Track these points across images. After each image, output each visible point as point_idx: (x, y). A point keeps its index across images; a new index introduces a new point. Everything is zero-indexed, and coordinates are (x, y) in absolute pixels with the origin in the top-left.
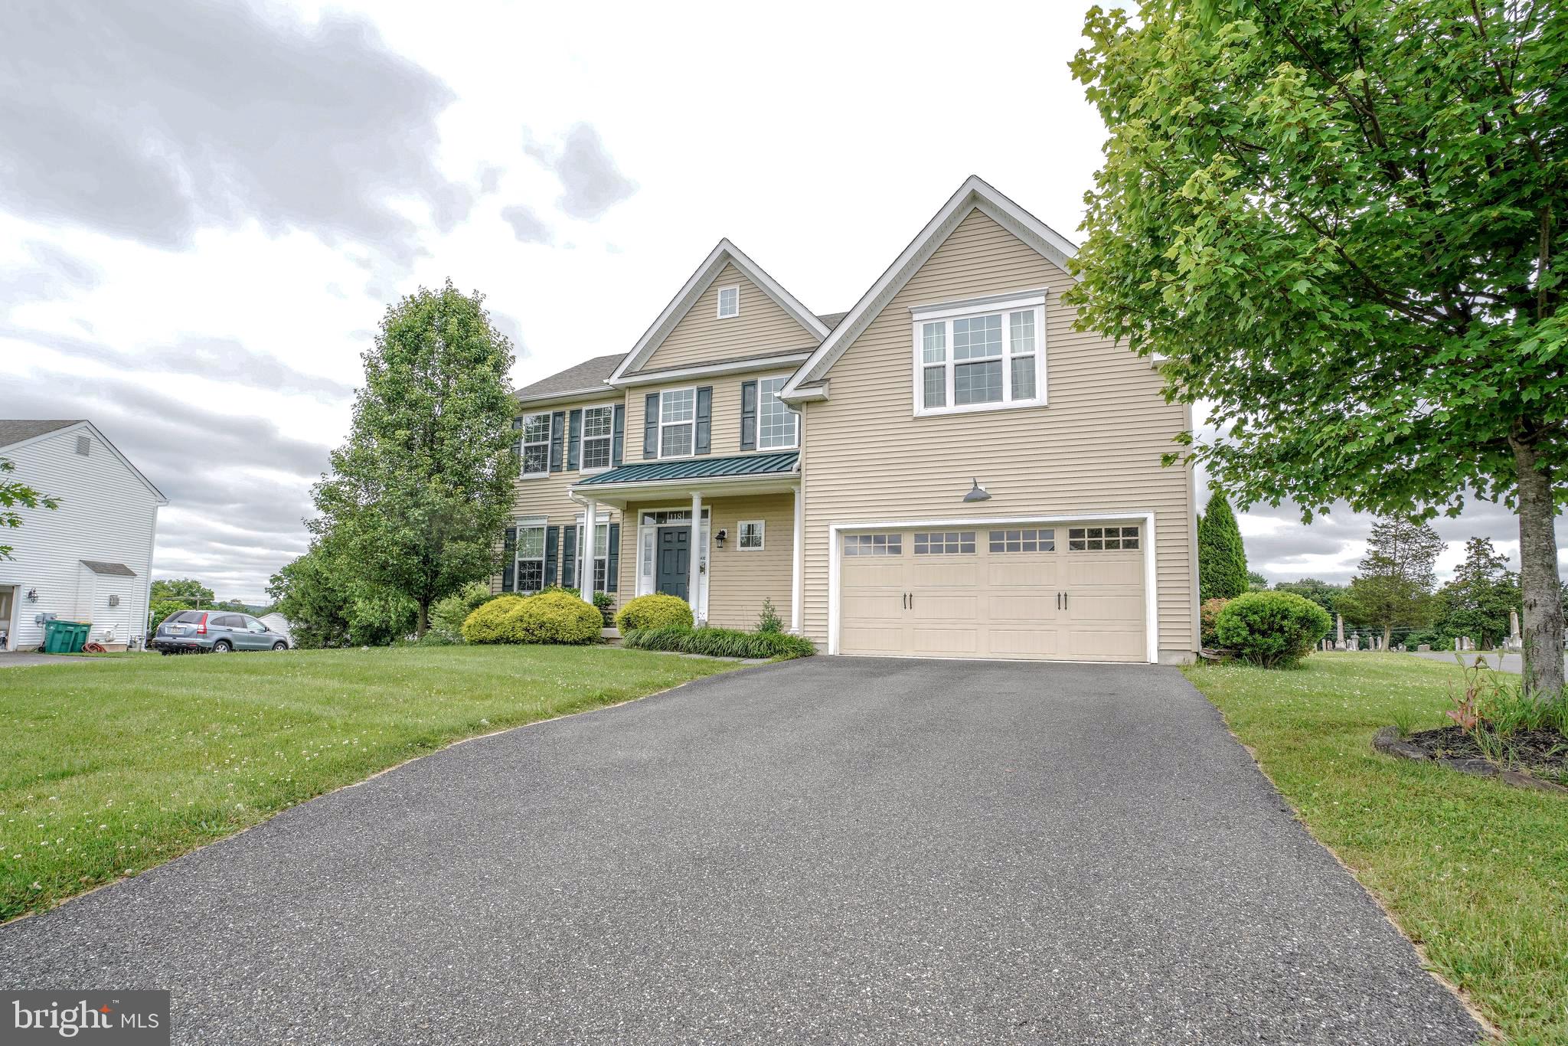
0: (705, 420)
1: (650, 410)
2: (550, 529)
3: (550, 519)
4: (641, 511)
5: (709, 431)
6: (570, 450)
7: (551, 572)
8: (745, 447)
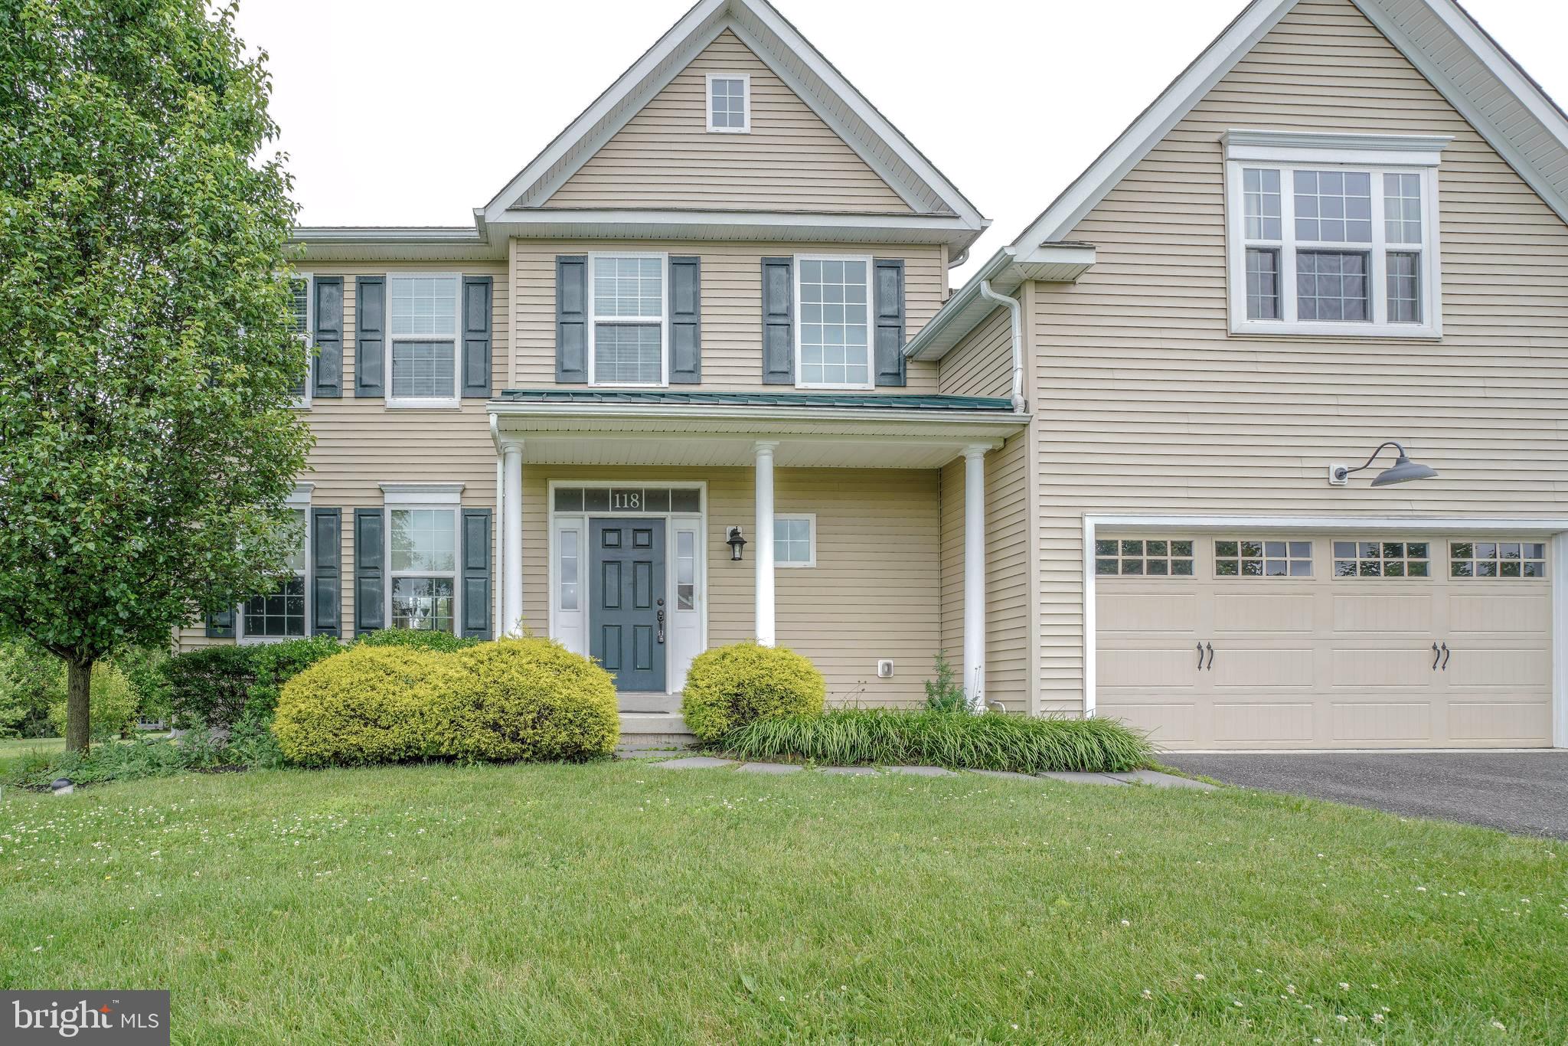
0: (687, 319)
1: (566, 289)
2: (318, 514)
3: (317, 493)
4: (553, 485)
5: (697, 341)
6: (360, 357)
7: (325, 601)
8: (772, 379)
